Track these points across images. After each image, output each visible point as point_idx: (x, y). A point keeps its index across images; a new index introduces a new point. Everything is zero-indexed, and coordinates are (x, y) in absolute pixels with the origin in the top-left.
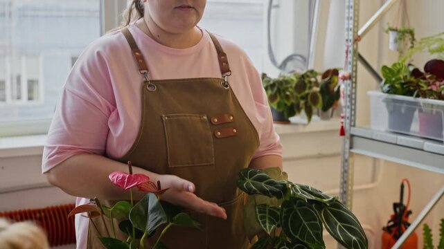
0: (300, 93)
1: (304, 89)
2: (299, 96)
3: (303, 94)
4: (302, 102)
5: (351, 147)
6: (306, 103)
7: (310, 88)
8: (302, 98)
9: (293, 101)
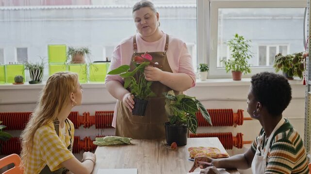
0: (295, 64)
1: (297, 62)
2: (294, 65)
3: (297, 64)
4: (296, 68)
5: (309, 91)
6: (298, 69)
7: (300, 61)
8: (297, 66)
9: (290, 67)
